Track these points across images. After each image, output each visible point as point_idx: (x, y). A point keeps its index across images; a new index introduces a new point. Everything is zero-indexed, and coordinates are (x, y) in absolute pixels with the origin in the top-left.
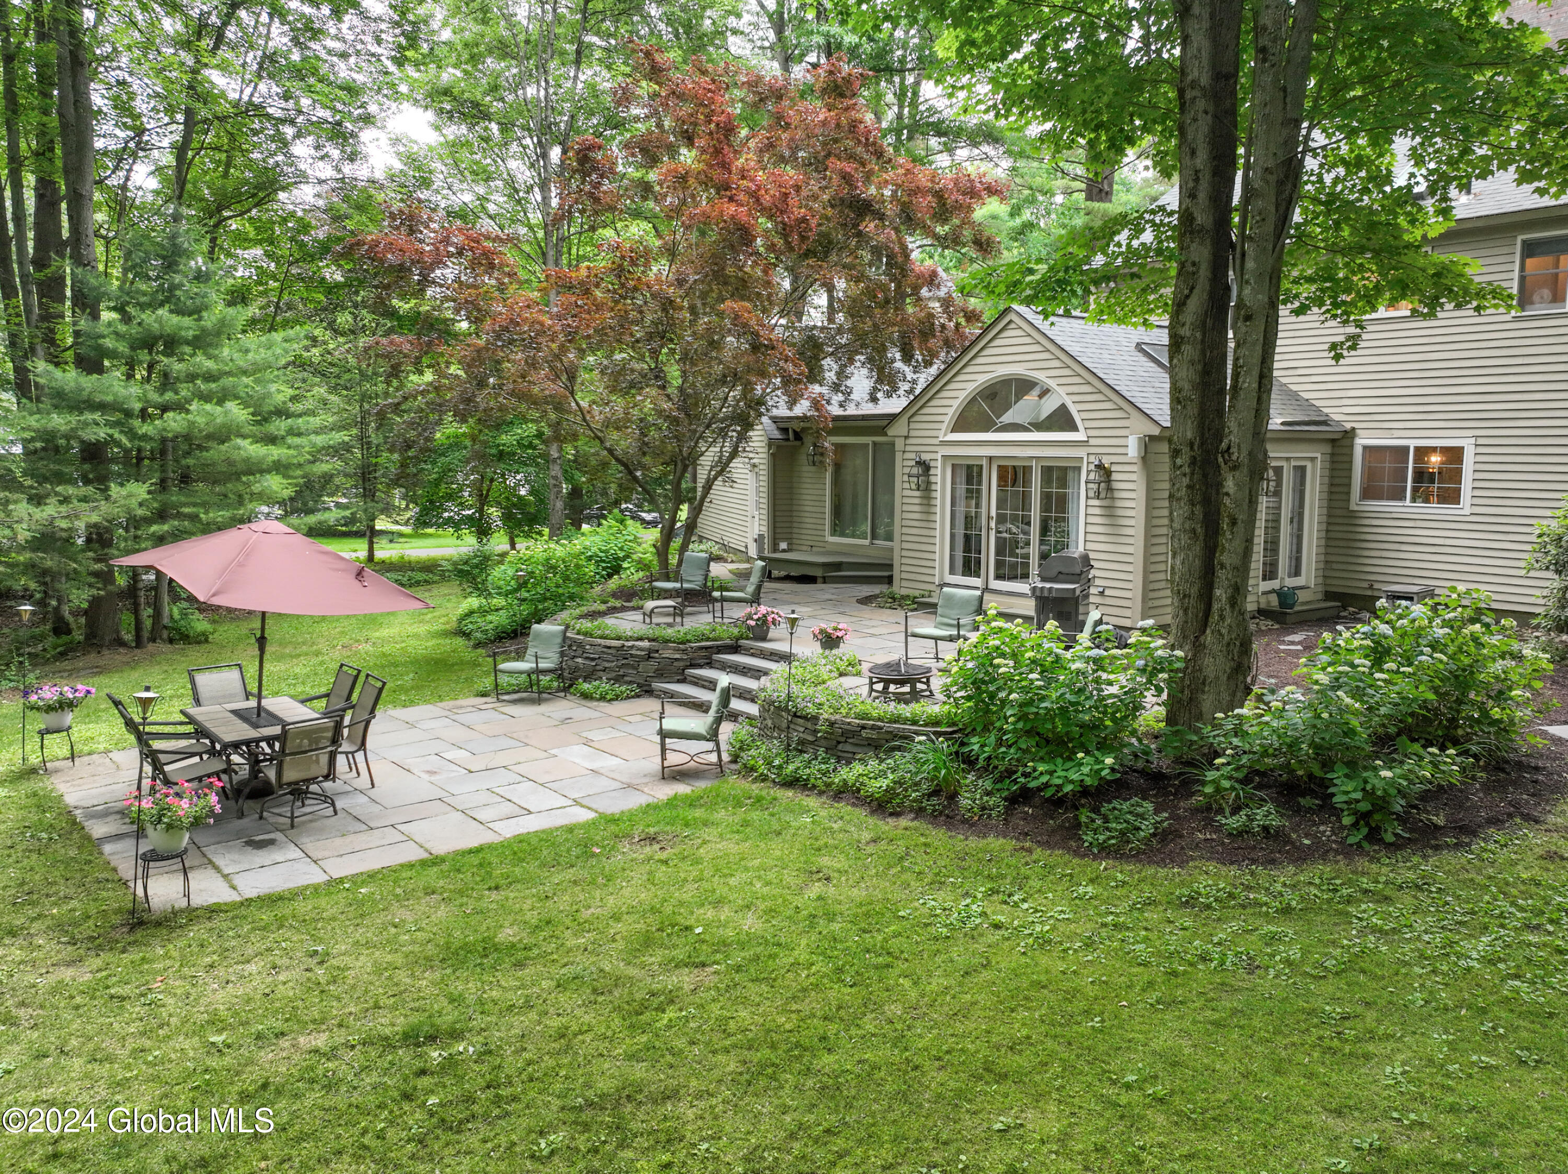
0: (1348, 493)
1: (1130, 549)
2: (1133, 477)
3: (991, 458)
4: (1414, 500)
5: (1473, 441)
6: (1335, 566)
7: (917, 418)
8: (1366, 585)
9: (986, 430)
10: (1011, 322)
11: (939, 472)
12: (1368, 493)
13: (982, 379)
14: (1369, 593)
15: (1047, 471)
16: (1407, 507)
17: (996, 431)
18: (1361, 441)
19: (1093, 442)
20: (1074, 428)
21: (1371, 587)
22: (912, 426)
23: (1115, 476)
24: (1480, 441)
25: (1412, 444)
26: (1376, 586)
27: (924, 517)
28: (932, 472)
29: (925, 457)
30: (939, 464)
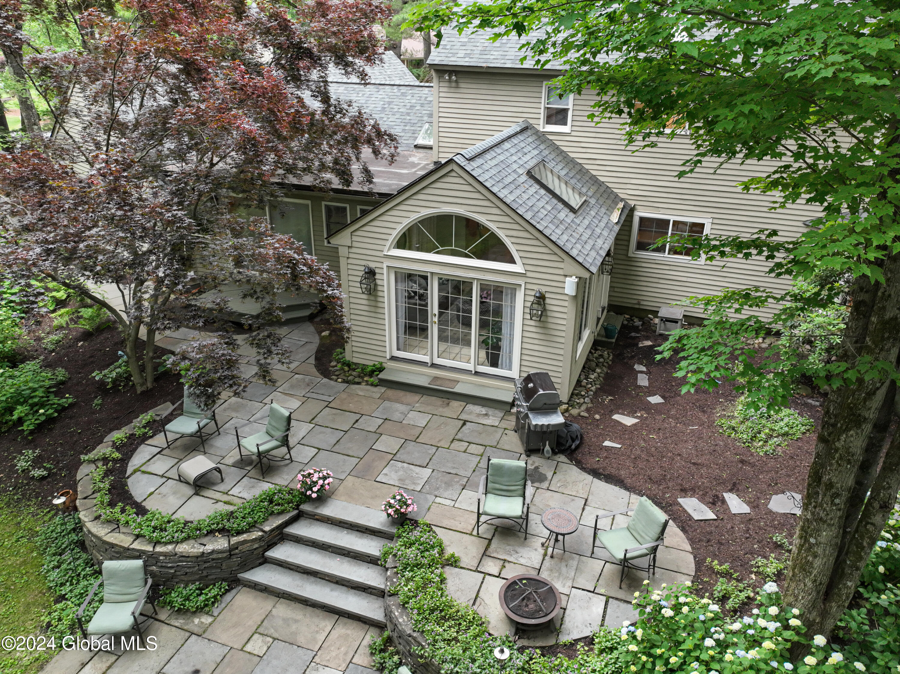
0: (628, 246)
1: (561, 352)
2: (566, 304)
3: (432, 273)
4: (669, 254)
5: (711, 220)
6: (616, 290)
7: (359, 233)
8: (636, 302)
9: (428, 251)
10: (452, 170)
11: (385, 277)
12: (641, 246)
13: (425, 212)
14: (637, 306)
15: (484, 288)
16: (666, 256)
17: (437, 253)
18: (639, 213)
19: (529, 274)
20: (512, 261)
21: (639, 304)
22: (354, 238)
23: (548, 301)
24: (716, 221)
25: (672, 219)
26: (642, 303)
27: (373, 309)
28: (377, 276)
29: (372, 265)
30: (385, 271)
